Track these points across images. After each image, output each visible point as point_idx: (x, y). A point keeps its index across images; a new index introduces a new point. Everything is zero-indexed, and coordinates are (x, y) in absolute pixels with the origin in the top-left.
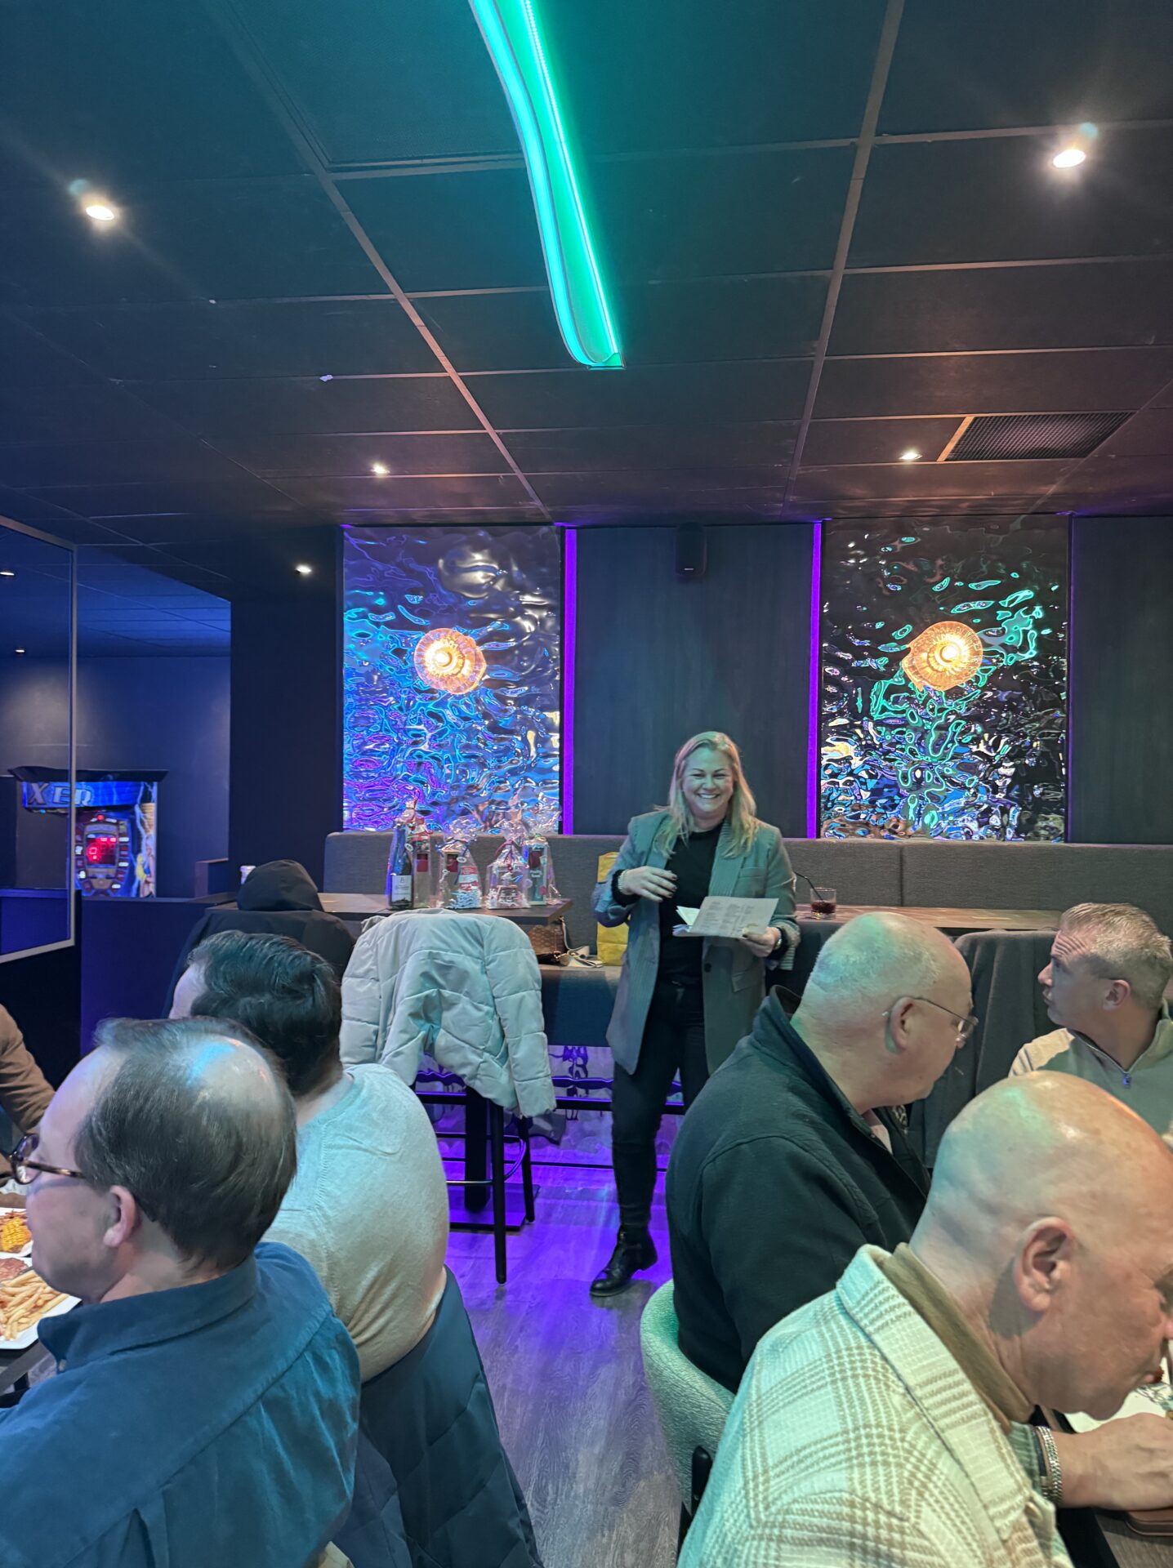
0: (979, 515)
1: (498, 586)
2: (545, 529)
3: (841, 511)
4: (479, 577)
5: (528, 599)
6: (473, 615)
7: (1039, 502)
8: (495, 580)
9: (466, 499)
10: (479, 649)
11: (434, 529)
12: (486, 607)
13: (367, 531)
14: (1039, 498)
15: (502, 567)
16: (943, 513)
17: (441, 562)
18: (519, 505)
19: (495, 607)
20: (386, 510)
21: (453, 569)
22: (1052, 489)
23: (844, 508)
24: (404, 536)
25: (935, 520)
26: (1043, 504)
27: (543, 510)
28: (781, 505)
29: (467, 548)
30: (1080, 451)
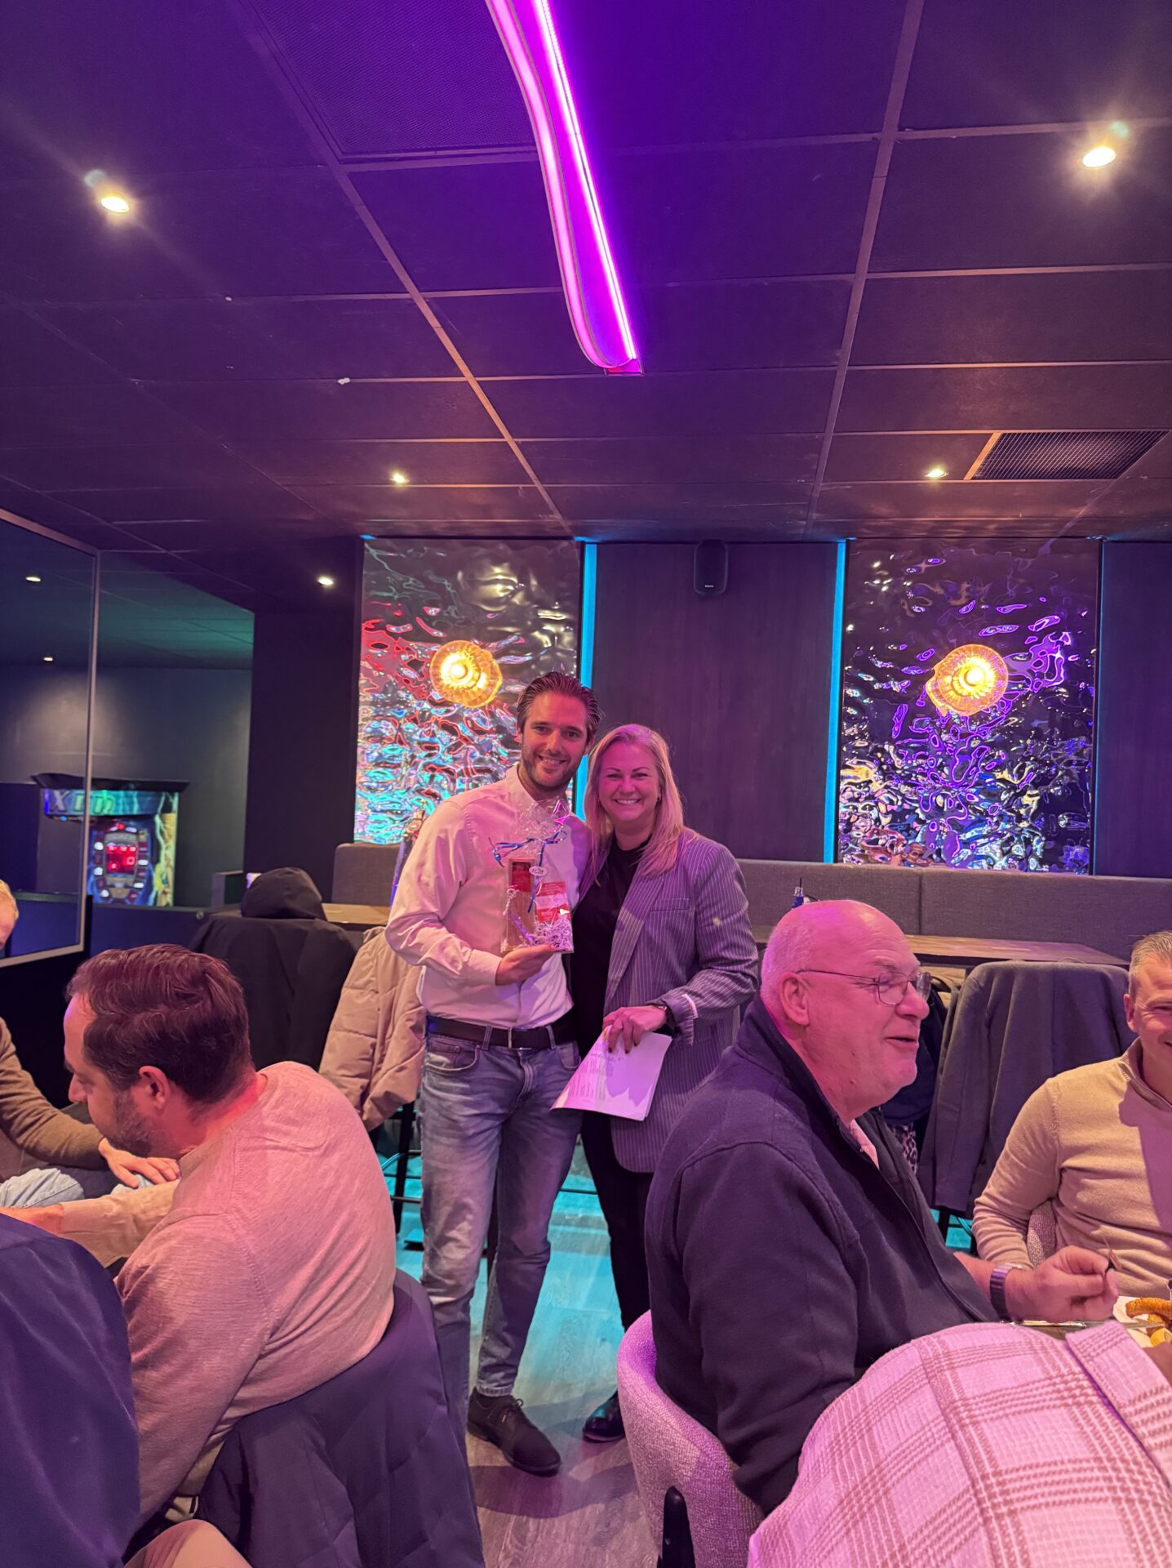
0: (1007, 538)
1: (517, 600)
2: (565, 543)
3: (865, 531)
4: (498, 590)
5: (544, 614)
6: (490, 628)
7: (1069, 525)
8: (513, 593)
9: (485, 511)
10: (495, 663)
11: (454, 541)
12: (504, 620)
13: (388, 542)
14: (1067, 522)
15: (520, 581)
16: (970, 534)
17: (460, 575)
18: (539, 518)
19: (513, 621)
20: (407, 522)
21: (473, 583)
22: (1082, 511)
23: (869, 527)
24: (425, 548)
25: (963, 541)
26: (1072, 528)
27: (563, 523)
28: (804, 523)
29: (486, 562)
30: (1111, 471)
